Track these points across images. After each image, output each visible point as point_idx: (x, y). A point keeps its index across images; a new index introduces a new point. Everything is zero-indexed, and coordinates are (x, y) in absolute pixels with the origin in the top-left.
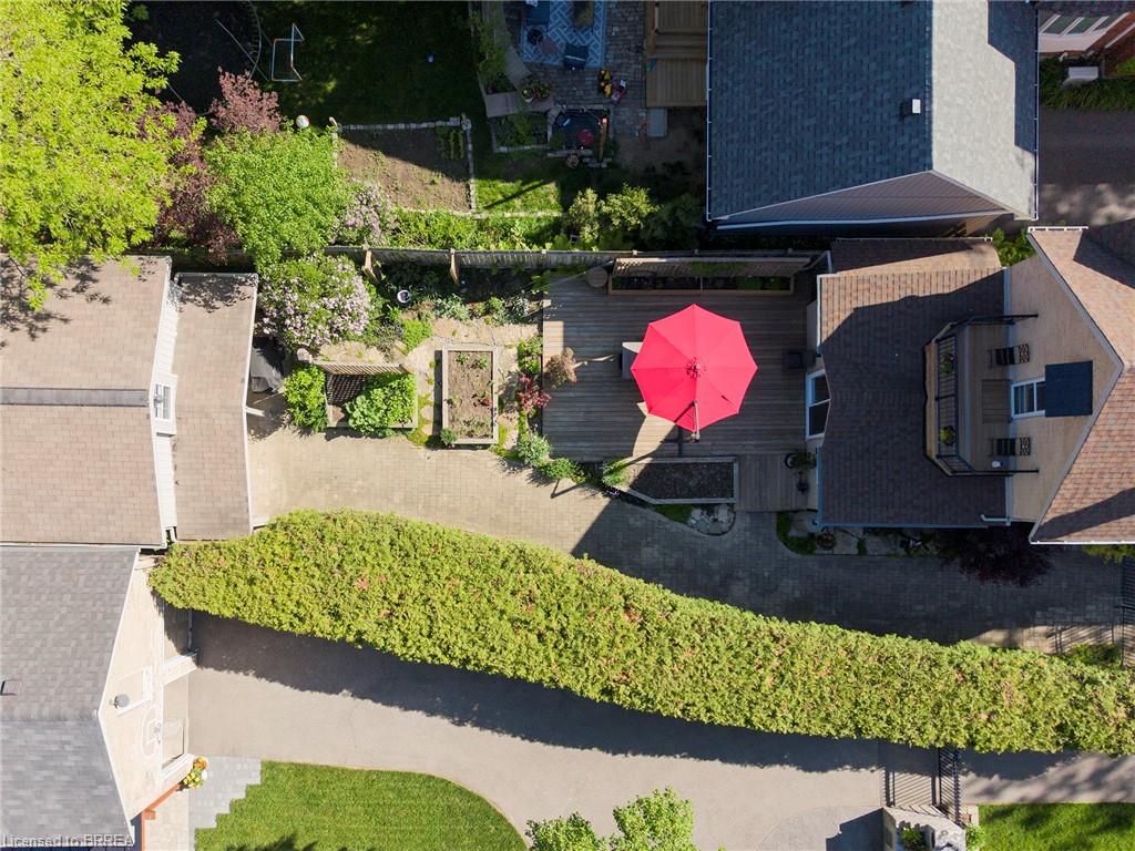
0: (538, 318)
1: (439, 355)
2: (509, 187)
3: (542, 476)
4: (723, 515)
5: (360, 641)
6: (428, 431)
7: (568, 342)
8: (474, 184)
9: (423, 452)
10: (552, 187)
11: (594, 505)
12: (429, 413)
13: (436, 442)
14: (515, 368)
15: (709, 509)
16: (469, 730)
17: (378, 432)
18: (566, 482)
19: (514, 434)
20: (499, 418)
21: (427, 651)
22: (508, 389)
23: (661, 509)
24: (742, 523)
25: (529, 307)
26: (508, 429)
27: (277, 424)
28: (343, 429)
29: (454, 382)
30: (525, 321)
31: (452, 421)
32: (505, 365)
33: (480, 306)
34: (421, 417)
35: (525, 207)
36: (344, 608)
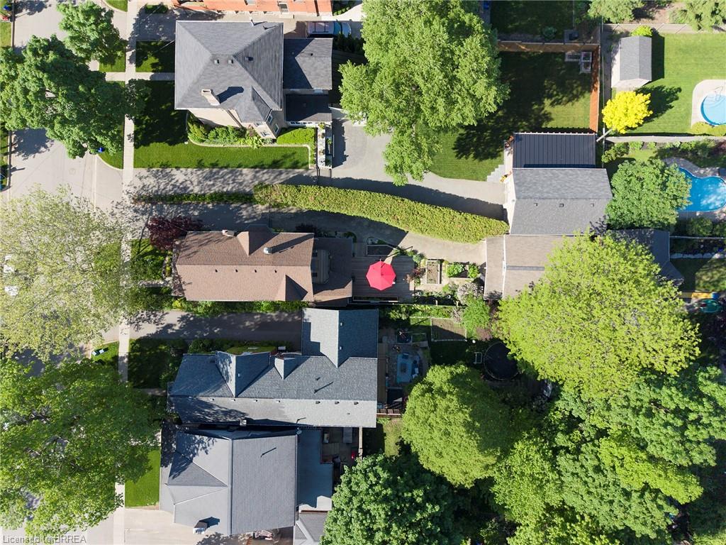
0: (415, 292)
1: (440, 283)
2: (422, 324)
3: (415, 252)
4: (370, 242)
5: (461, 213)
6: (443, 264)
7: (408, 285)
8: (431, 325)
9: (445, 259)
10: (412, 324)
11: (402, 245)
12: (443, 268)
13: (442, 261)
14: (421, 279)
15: (373, 243)
16: (434, 188)
17: (456, 263)
18: (408, 250)
19: (421, 263)
20: (426, 267)
21: (445, 210)
22: (423, 274)
23: (385, 244)
24: (365, 240)
25: (418, 294)
26: (423, 264)
27: (481, 266)
28: (465, 264)
29: (437, 276)
30: (419, 291)
31: (437, 266)
32: (424, 280)
33: (430, 295)
34: (445, 267)
35: (418, 319)
36: (464, 220)
